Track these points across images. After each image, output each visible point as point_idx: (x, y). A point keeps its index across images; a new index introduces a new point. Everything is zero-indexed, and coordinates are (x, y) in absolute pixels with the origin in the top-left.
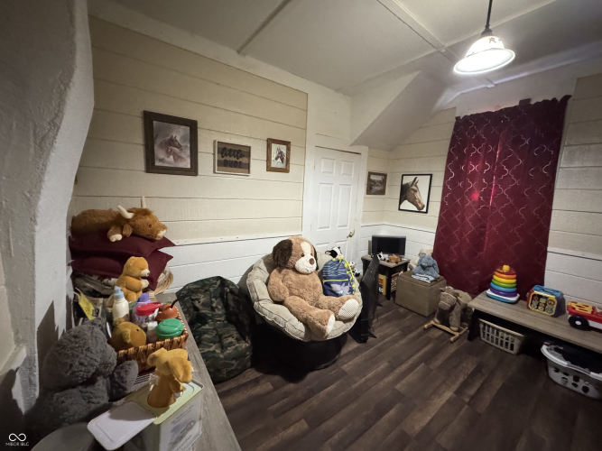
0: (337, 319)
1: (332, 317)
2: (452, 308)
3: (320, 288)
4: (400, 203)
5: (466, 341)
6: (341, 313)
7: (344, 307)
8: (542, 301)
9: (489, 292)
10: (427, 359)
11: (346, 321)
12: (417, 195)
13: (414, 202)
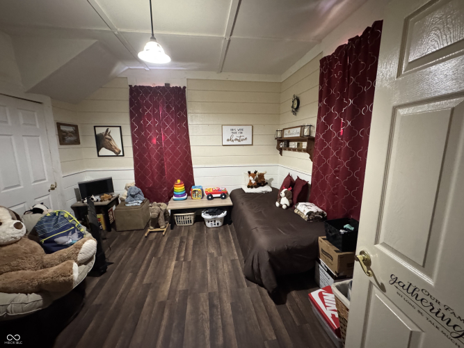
0: (80, 264)
1: (75, 265)
2: (159, 215)
3: (41, 250)
4: (98, 151)
5: (170, 231)
6: (80, 257)
7: (82, 250)
8: (197, 193)
9: (174, 197)
10: (155, 254)
11: (86, 262)
12: (112, 143)
13: (110, 148)
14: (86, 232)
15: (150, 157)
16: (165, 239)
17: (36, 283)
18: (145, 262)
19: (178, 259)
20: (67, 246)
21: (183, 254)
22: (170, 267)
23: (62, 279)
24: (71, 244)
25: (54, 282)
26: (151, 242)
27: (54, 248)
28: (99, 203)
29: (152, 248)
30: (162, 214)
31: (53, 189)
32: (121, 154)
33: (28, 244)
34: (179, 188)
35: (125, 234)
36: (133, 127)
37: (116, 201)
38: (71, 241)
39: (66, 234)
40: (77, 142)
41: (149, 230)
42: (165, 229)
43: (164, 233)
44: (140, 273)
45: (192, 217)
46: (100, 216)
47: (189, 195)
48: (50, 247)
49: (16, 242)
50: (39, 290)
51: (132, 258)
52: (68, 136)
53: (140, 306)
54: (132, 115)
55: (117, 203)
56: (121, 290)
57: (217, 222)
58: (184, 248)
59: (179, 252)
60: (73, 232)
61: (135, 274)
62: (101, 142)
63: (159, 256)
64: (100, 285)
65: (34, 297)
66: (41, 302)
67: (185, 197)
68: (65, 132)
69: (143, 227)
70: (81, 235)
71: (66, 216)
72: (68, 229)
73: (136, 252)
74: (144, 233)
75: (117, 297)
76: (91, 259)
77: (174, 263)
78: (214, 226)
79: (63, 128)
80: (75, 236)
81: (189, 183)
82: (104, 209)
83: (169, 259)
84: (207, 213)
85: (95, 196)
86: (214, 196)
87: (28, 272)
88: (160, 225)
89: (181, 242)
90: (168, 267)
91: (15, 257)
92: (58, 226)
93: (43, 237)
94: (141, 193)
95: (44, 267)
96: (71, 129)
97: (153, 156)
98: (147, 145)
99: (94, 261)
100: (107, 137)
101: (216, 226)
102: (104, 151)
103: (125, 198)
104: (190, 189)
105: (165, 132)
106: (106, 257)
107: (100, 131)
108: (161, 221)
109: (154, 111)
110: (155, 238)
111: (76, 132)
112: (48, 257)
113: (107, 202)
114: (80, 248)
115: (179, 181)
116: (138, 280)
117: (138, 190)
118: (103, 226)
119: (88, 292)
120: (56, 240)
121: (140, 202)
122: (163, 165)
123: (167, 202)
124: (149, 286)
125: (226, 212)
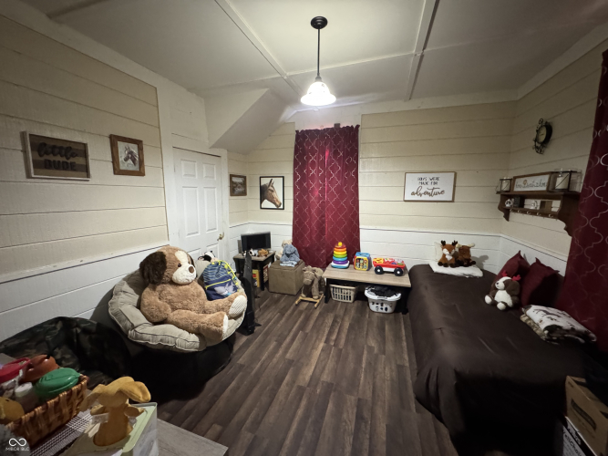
0: (230, 318)
1: (226, 317)
2: (313, 282)
3: (204, 295)
4: (261, 203)
5: (324, 304)
6: (232, 311)
7: (233, 304)
8: (361, 262)
9: (333, 264)
10: (302, 327)
11: (236, 318)
12: (274, 194)
13: (272, 200)
14: (240, 287)
15: (310, 212)
16: (317, 313)
17: (196, 325)
18: (292, 334)
19: (327, 341)
20: (222, 297)
21: (334, 337)
22: (316, 349)
23: (214, 328)
24: (227, 296)
25: (208, 329)
26: (301, 312)
27: (213, 297)
28: (256, 258)
29: (301, 319)
30: (316, 282)
31: (221, 238)
32: (282, 207)
33: (196, 288)
34: (340, 253)
35: (276, 296)
36: (295, 177)
37: (272, 258)
38: (226, 293)
39: (224, 285)
40: (244, 193)
41: (300, 298)
42: (318, 301)
43: (316, 305)
44: (284, 345)
45: (352, 293)
46: (256, 272)
47: (352, 263)
48: (212, 295)
49: (188, 284)
50: (198, 332)
51: (279, 325)
52: (238, 188)
53: (279, 381)
54: (296, 164)
55: (273, 261)
56: (264, 358)
57: (385, 306)
58: (337, 330)
59: (330, 333)
60: (230, 284)
61: (279, 344)
62: (265, 193)
63: (307, 331)
64: (247, 344)
65: (194, 338)
66: (198, 344)
67: (347, 265)
68: (235, 183)
69: (295, 293)
70: (235, 289)
71: (226, 267)
72: (226, 280)
73: (284, 319)
74: (296, 300)
75: (259, 364)
76: (240, 315)
77: (321, 345)
78: (380, 310)
79: (235, 180)
80: (231, 288)
81: (353, 248)
82: (259, 265)
83: (317, 338)
84: (372, 291)
85: (254, 249)
86: (385, 269)
87: (193, 313)
88: (314, 294)
89: (335, 321)
90: (314, 348)
91: (186, 297)
92: (218, 276)
93: (207, 284)
94: (297, 252)
95: (204, 312)
96: (240, 180)
97: (313, 211)
98: (308, 197)
99: (242, 318)
100: (271, 188)
101: (384, 311)
102: (266, 204)
103: (280, 256)
104: (354, 256)
105: (330, 182)
106: (256, 316)
107: (265, 181)
108: (315, 289)
109: (319, 158)
110: (306, 309)
111: (244, 184)
112: (208, 303)
113: (262, 258)
114: (232, 302)
115: (340, 244)
116: (281, 352)
117: (294, 249)
118: (257, 284)
119: (236, 348)
120: (216, 289)
121: (295, 263)
122: (324, 222)
123: (324, 268)
124: (291, 362)
125: (399, 295)
